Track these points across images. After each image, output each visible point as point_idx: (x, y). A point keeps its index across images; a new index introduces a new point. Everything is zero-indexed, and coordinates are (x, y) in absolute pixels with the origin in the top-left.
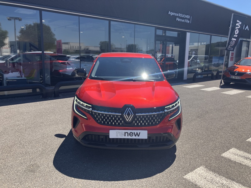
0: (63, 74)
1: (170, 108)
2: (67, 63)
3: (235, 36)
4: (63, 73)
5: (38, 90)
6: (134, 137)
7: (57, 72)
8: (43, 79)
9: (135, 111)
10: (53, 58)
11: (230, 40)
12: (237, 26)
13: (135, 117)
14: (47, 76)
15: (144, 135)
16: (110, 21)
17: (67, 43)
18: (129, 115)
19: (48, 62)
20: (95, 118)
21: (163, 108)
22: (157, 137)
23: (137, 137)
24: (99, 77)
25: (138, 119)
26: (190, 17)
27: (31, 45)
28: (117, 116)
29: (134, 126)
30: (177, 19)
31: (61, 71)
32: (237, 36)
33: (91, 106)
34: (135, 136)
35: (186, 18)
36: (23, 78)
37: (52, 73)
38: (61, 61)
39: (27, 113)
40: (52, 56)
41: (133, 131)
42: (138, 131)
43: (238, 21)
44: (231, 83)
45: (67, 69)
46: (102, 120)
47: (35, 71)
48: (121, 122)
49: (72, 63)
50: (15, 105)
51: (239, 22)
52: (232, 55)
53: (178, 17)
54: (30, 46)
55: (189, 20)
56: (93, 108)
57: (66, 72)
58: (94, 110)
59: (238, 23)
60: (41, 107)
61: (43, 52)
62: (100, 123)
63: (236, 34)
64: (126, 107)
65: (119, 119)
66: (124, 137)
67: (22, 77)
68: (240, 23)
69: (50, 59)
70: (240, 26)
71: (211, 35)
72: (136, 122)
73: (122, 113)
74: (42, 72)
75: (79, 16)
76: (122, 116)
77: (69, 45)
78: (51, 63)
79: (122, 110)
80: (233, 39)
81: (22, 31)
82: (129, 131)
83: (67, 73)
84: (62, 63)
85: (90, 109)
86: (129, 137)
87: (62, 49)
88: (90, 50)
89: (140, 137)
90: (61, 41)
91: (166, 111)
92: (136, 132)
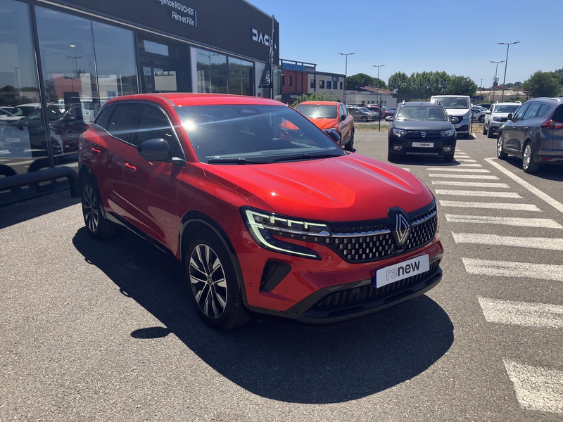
6: (412, 274)
18: (402, 228)
20: (340, 253)
26: (194, 13)
28: (384, 236)
29: (407, 250)
30: (174, 14)
33: (324, 225)
35: (188, 15)
41: (410, 262)
46: (357, 251)
55: (193, 18)
56: (333, 227)
58: (336, 233)
62: (353, 261)
64: (393, 214)
65: (387, 242)
66: (398, 278)
72: (411, 241)
73: (392, 228)
76: (392, 235)
82: (404, 264)
85: (324, 234)
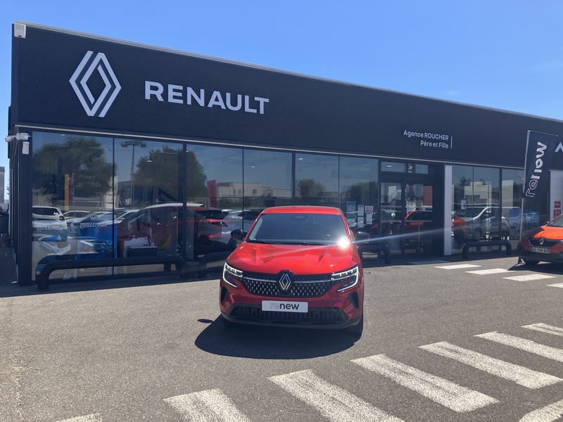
0: (215, 242)
1: (338, 277)
2: (223, 223)
3: (536, 171)
4: (216, 240)
5: (173, 267)
6: (291, 310)
7: (205, 239)
8: (183, 250)
9: (293, 277)
10: (199, 215)
11: (528, 179)
12: (540, 153)
13: (293, 285)
14: (189, 245)
15: (303, 307)
16: (294, 153)
17: (227, 185)
18: (285, 282)
19: (191, 221)
20: (246, 287)
21: (329, 276)
22: (321, 312)
23: (295, 311)
24: (259, 240)
25: (296, 288)
26: (449, 138)
27: (161, 191)
28: (272, 283)
29: (292, 296)
30: (422, 142)
31: (211, 237)
32: (540, 171)
33: (242, 272)
34: (293, 308)
35: (440, 141)
36: (153, 246)
37: (196, 242)
38: (212, 221)
39: (158, 296)
40: (198, 212)
41: (290, 303)
42: (297, 303)
43: (539, 144)
44: (541, 263)
45: (223, 233)
46: (255, 288)
47: (170, 236)
48: (276, 291)
49: (231, 223)
50: (140, 287)
51: (542, 145)
52: (556, 207)
53: (424, 139)
54: (159, 194)
55: (448, 142)
56: (245, 274)
57: (220, 238)
58: (245, 277)
59: (541, 147)
60: (179, 290)
61: (185, 205)
62: (252, 293)
63: (538, 167)
64: (282, 273)
65: (274, 287)
66: (279, 310)
67: (150, 244)
68: (545, 147)
69: (195, 216)
70: (543, 152)
71: (501, 169)
72: (294, 291)
73: (278, 280)
74: (181, 238)
75: (244, 148)
76: (277, 284)
77: (232, 188)
78: (196, 224)
79: (277, 277)
80: (533, 177)
81: (143, 164)
82: (285, 303)
83: (221, 241)
84: (213, 223)
85: (241, 276)
86: (286, 310)
87: (216, 198)
88: (275, 198)
89: (299, 310)
90: (214, 181)
91: (333, 279)
92: (293, 303)
